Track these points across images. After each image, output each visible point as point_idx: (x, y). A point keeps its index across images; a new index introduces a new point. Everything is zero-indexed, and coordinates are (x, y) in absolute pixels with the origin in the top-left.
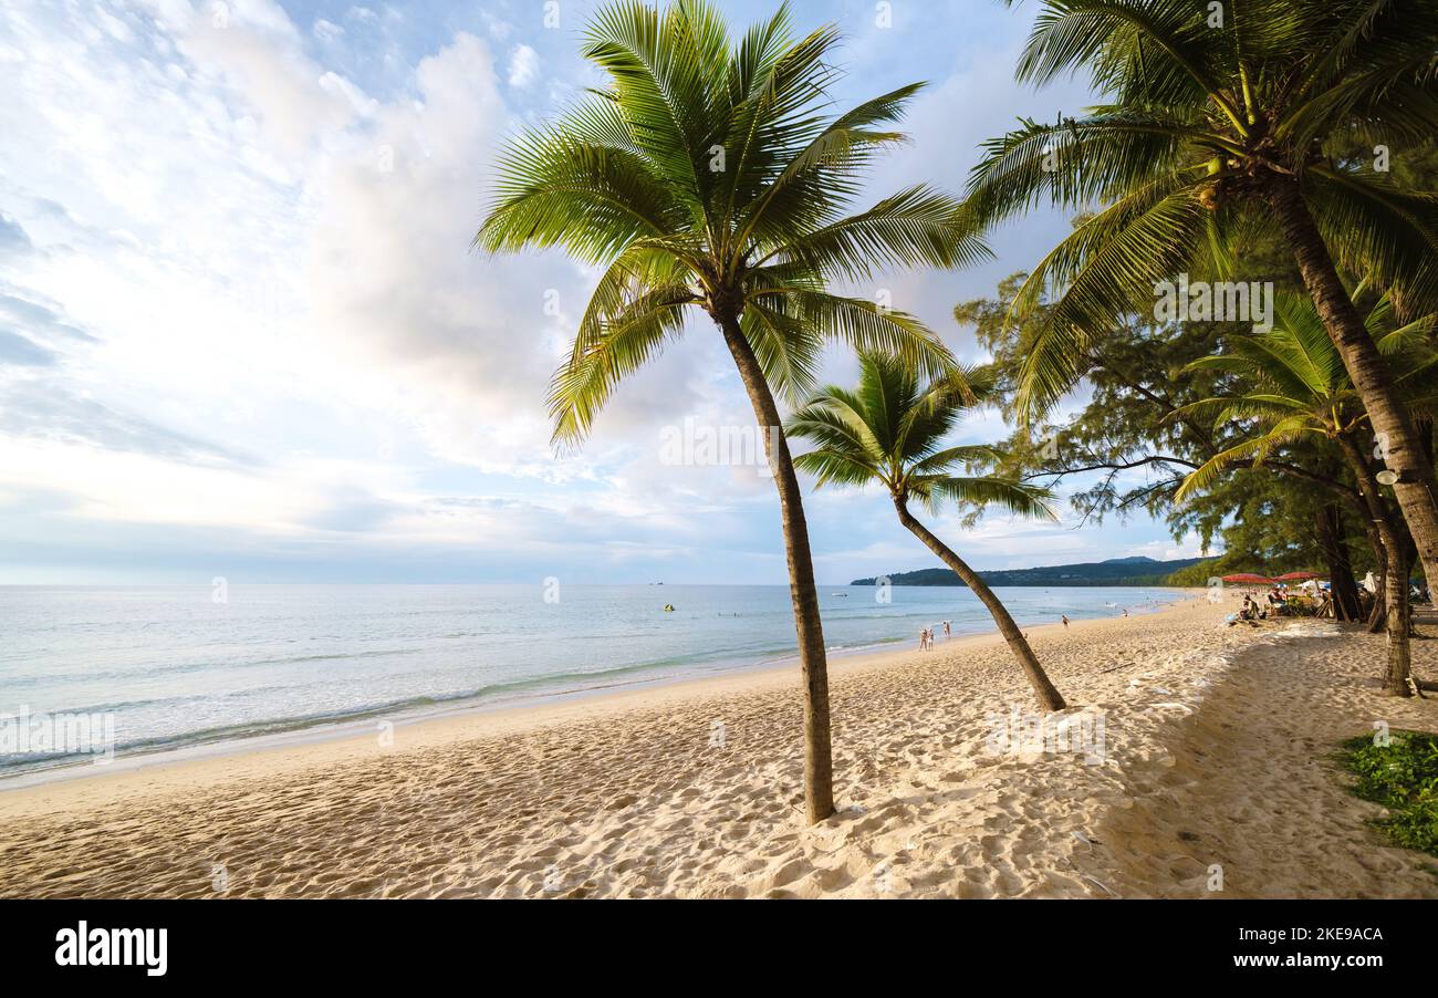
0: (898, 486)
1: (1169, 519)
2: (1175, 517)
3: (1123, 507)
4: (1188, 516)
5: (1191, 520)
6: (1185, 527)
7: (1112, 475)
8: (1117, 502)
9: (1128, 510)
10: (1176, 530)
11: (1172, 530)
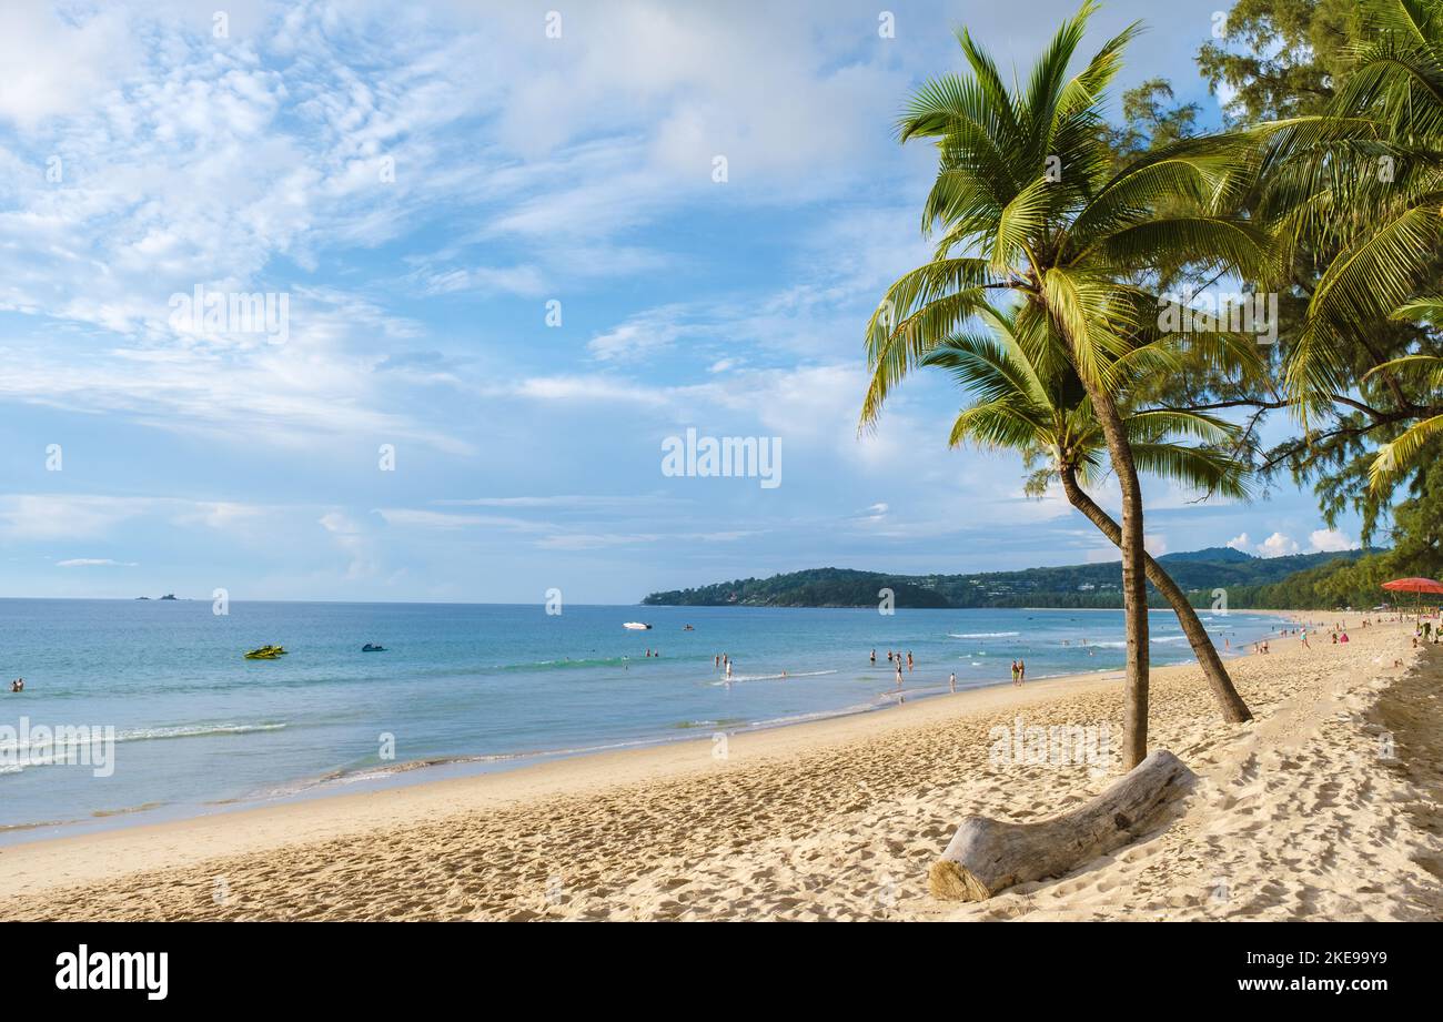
0: (1069, 451)
1: (1319, 487)
2: (1328, 485)
3: (1267, 468)
4: (1346, 483)
5: (1350, 490)
6: (1342, 501)
7: (1257, 418)
8: (1259, 460)
9: (1273, 474)
10: (1328, 506)
11: (1322, 507)
